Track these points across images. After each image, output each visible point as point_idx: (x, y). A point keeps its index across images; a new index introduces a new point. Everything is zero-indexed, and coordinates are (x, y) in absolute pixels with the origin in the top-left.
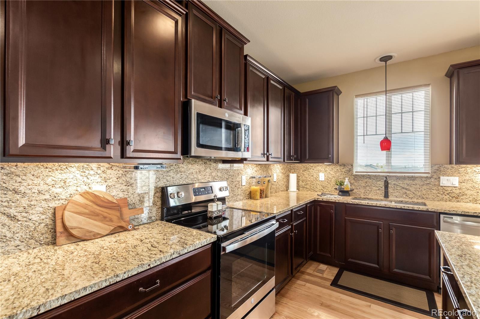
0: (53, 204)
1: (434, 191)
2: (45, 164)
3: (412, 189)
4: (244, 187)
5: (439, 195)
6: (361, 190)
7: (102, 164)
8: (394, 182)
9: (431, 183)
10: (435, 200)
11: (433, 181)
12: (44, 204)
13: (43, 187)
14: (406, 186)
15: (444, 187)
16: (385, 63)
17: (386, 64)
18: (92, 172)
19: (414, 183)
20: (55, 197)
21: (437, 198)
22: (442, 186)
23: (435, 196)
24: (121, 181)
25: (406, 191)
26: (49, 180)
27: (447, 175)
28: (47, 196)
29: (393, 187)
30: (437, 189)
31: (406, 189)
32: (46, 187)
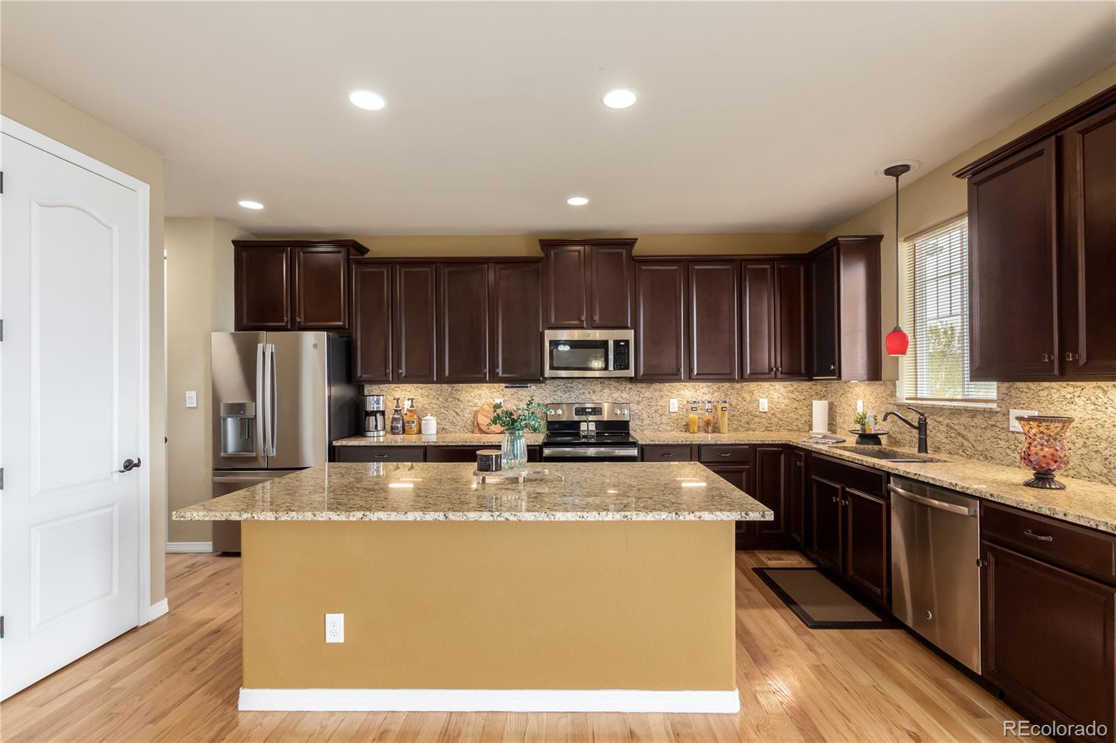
0: (474, 409)
1: (1002, 443)
2: (471, 385)
3: (971, 436)
4: (675, 414)
5: (1008, 451)
6: (905, 436)
7: (501, 384)
8: (947, 421)
9: (998, 424)
10: (1003, 463)
11: (1000, 419)
12: (470, 408)
13: (470, 398)
14: (960, 429)
15: (1017, 435)
16: (895, 178)
17: (897, 181)
18: (495, 390)
19: (974, 424)
20: (475, 405)
21: (1006, 458)
22: (1013, 432)
23: (1004, 455)
24: (514, 397)
25: (963, 441)
26: (472, 395)
27: (1020, 406)
28: (471, 404)
29: (945, 430)
30: (1006, 437)
31: (963, 436)
32: (472, 399)
